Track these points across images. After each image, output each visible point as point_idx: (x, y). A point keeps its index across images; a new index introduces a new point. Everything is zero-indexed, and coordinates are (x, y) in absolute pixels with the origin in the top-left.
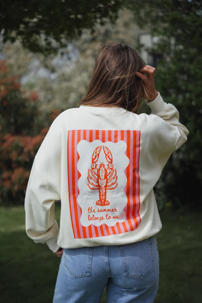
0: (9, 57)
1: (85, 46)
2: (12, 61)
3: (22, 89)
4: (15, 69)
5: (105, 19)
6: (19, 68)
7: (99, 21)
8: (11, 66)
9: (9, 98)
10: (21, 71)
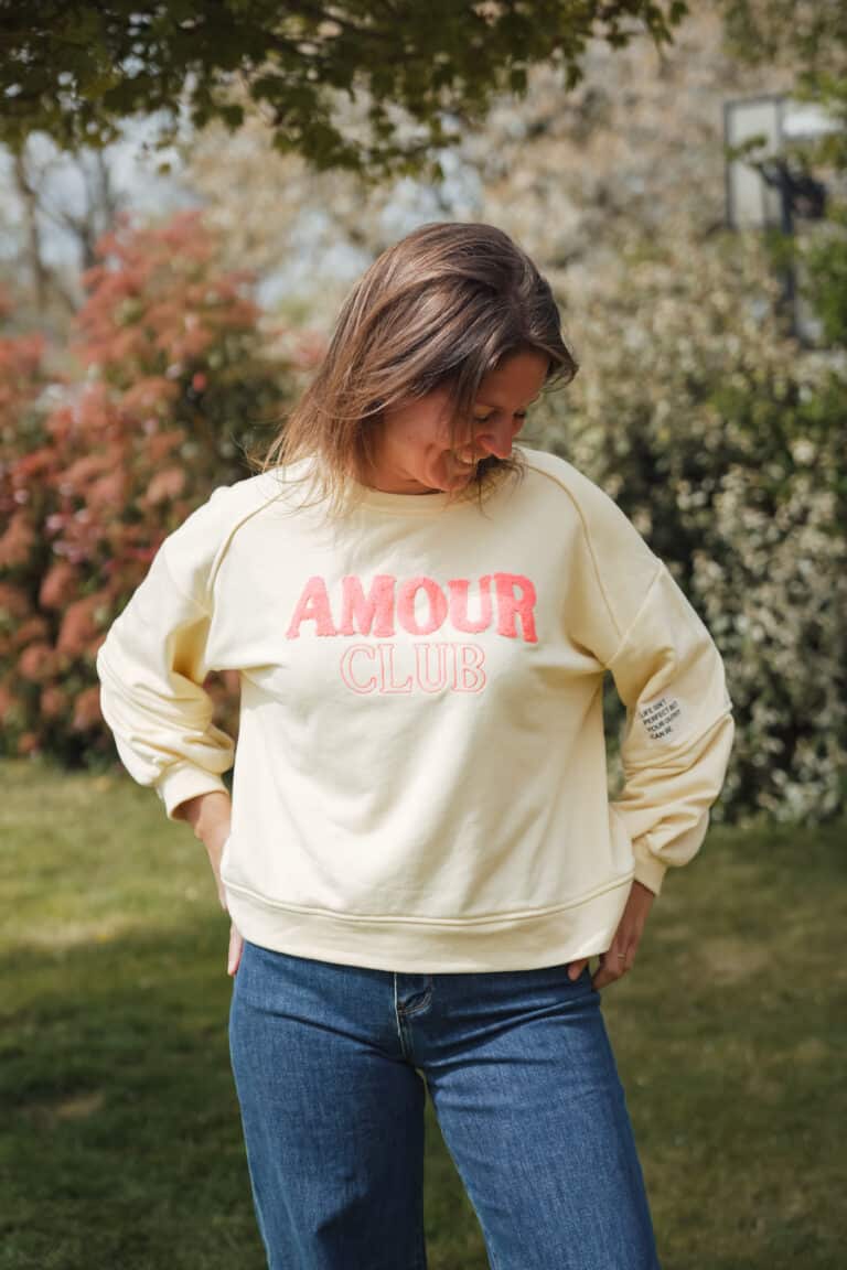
0: (214, 200)
1: (510, 153)
2: (223, 217)
3: (263, 325)
4: (236, 245)
5: (626, 23)
6: (252, 242)
7: (600, 27)
8: (221, 236)
9: (214, 360)
10: (262, 254)
